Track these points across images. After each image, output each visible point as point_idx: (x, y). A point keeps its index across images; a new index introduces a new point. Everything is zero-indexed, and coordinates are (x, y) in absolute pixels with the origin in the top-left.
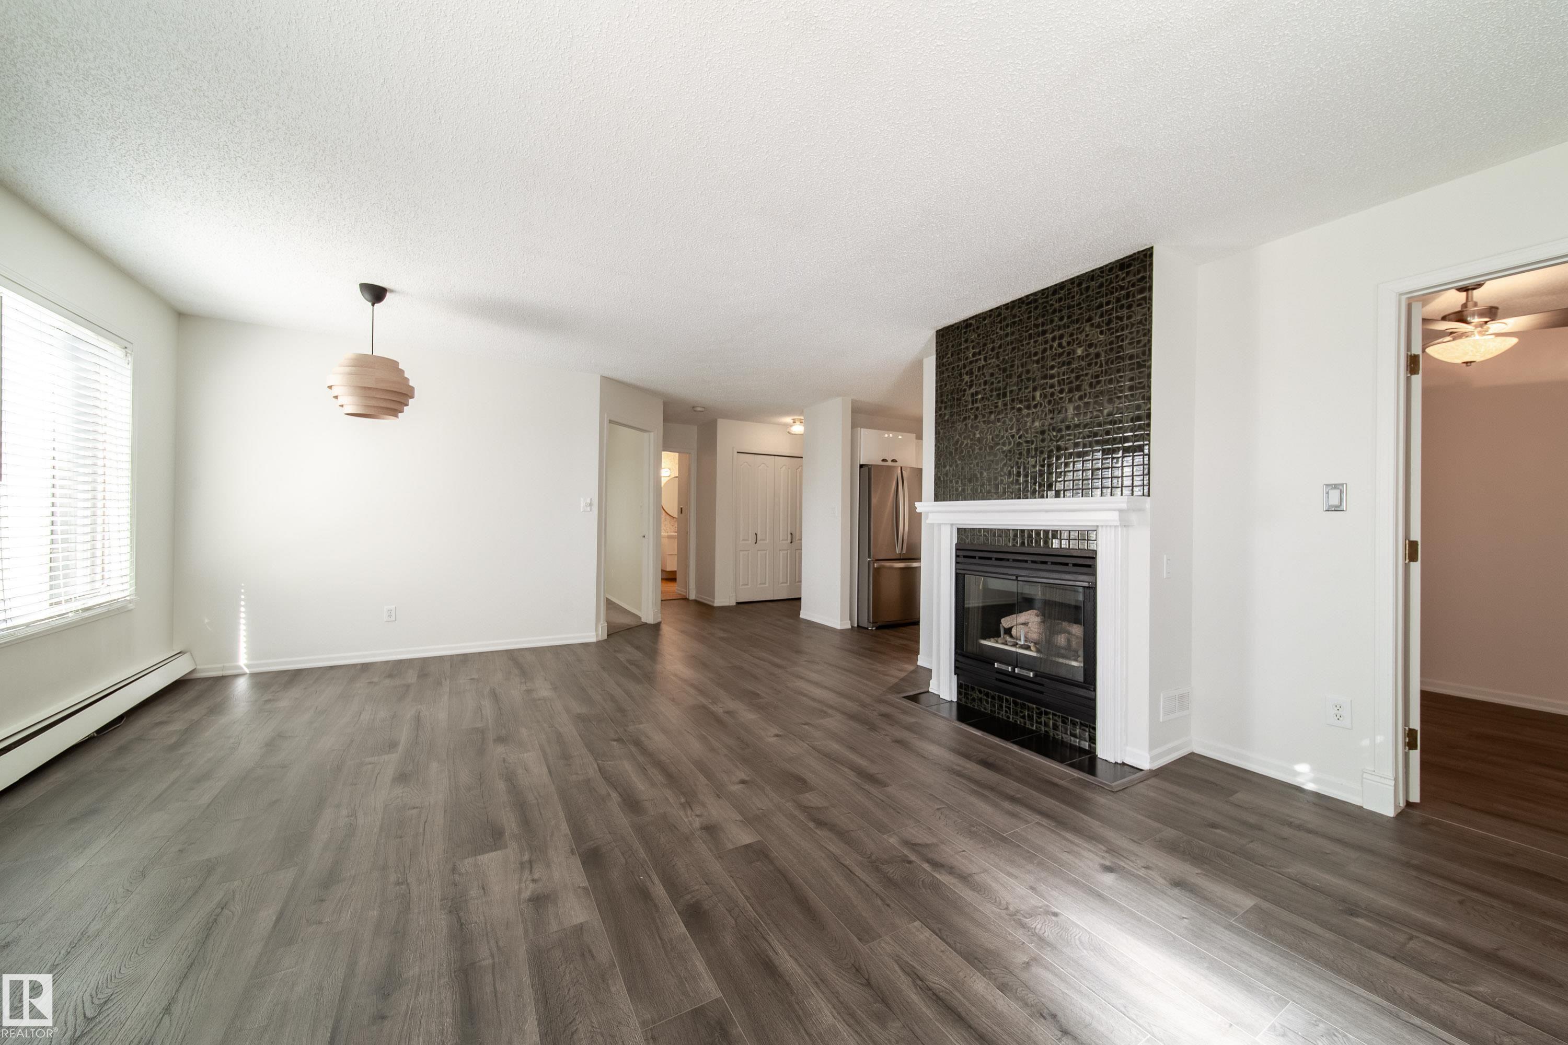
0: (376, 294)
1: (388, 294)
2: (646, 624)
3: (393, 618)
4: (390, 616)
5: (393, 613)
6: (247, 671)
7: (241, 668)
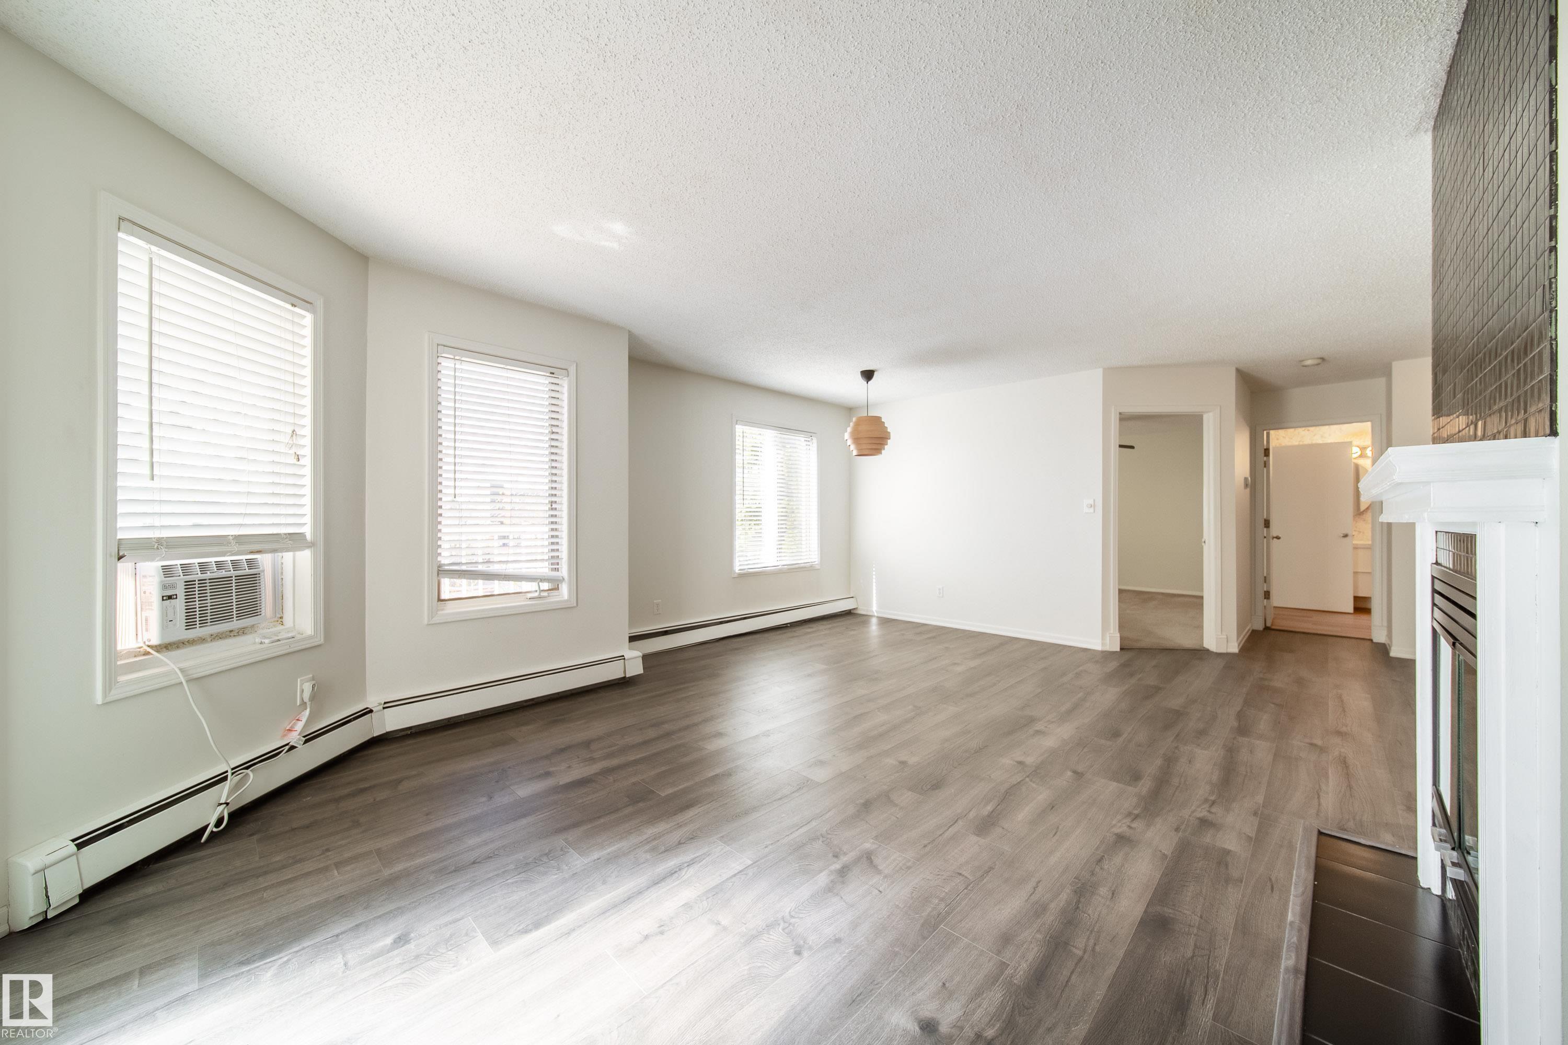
0: (868, 375)
1: (875, 373)
2: (1208, 650)
3: (941, 595)
4: (940, 593)
5: (941, 592)
6: (876, 614)
7: (873, 612)
